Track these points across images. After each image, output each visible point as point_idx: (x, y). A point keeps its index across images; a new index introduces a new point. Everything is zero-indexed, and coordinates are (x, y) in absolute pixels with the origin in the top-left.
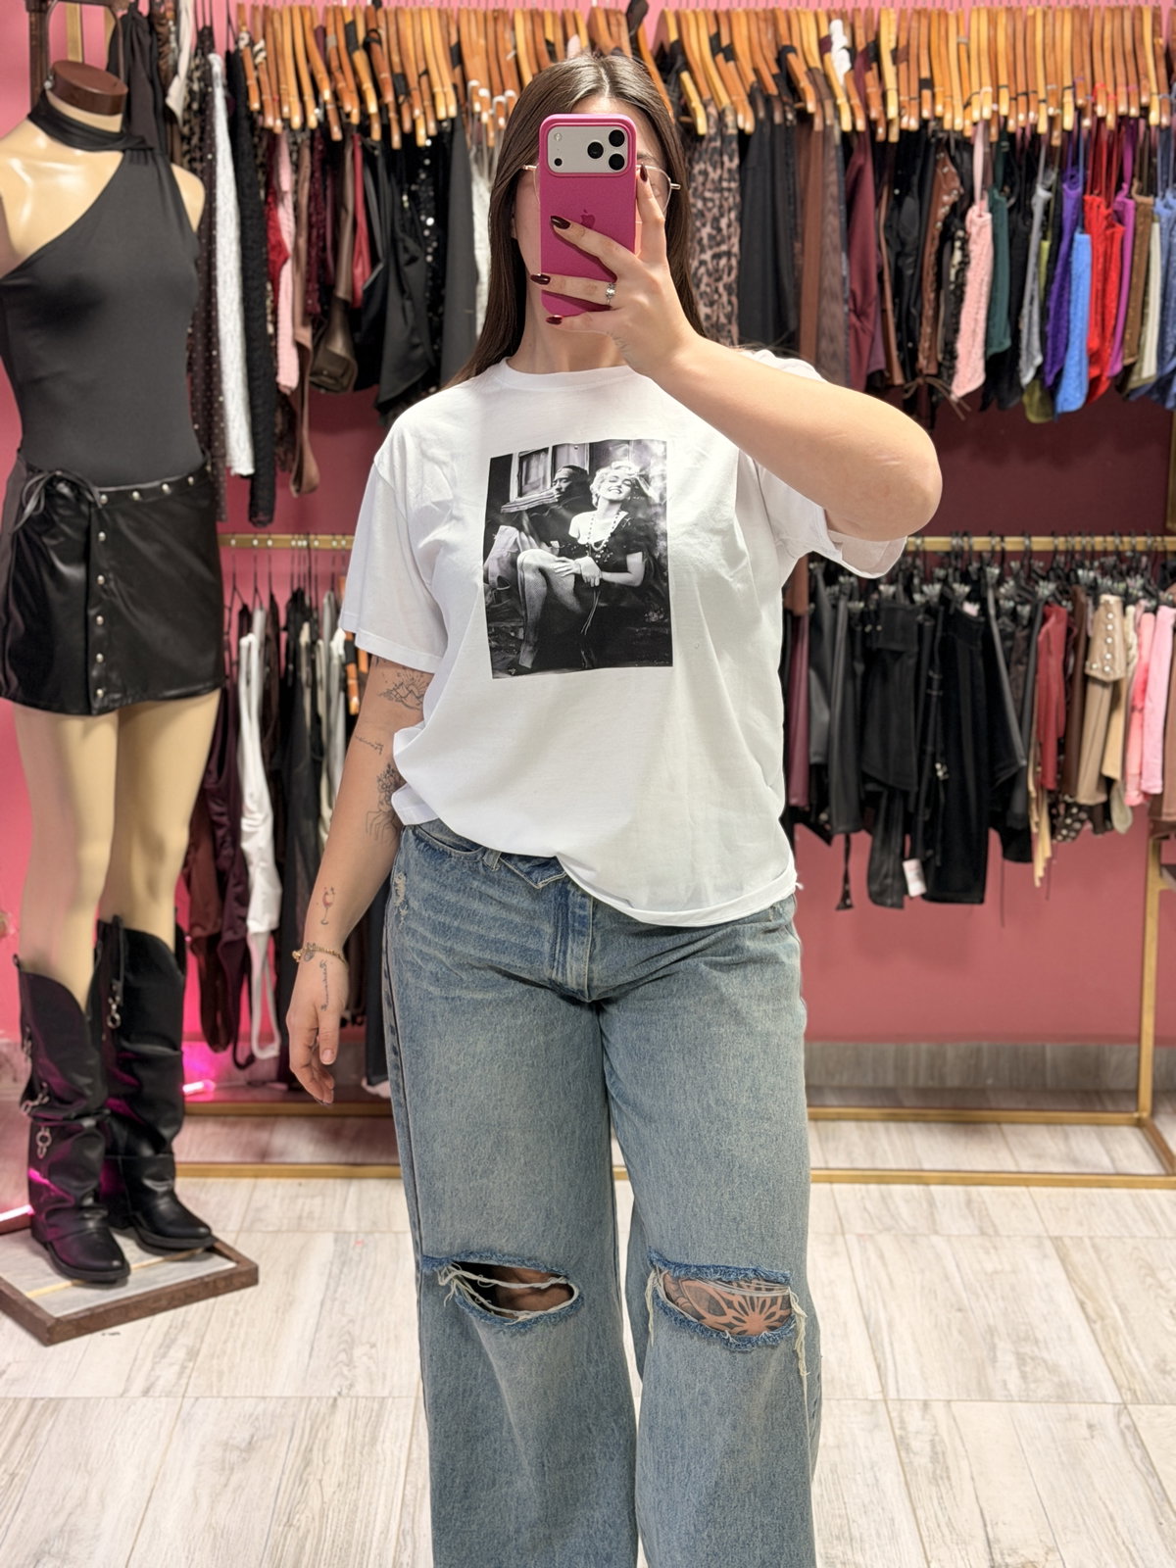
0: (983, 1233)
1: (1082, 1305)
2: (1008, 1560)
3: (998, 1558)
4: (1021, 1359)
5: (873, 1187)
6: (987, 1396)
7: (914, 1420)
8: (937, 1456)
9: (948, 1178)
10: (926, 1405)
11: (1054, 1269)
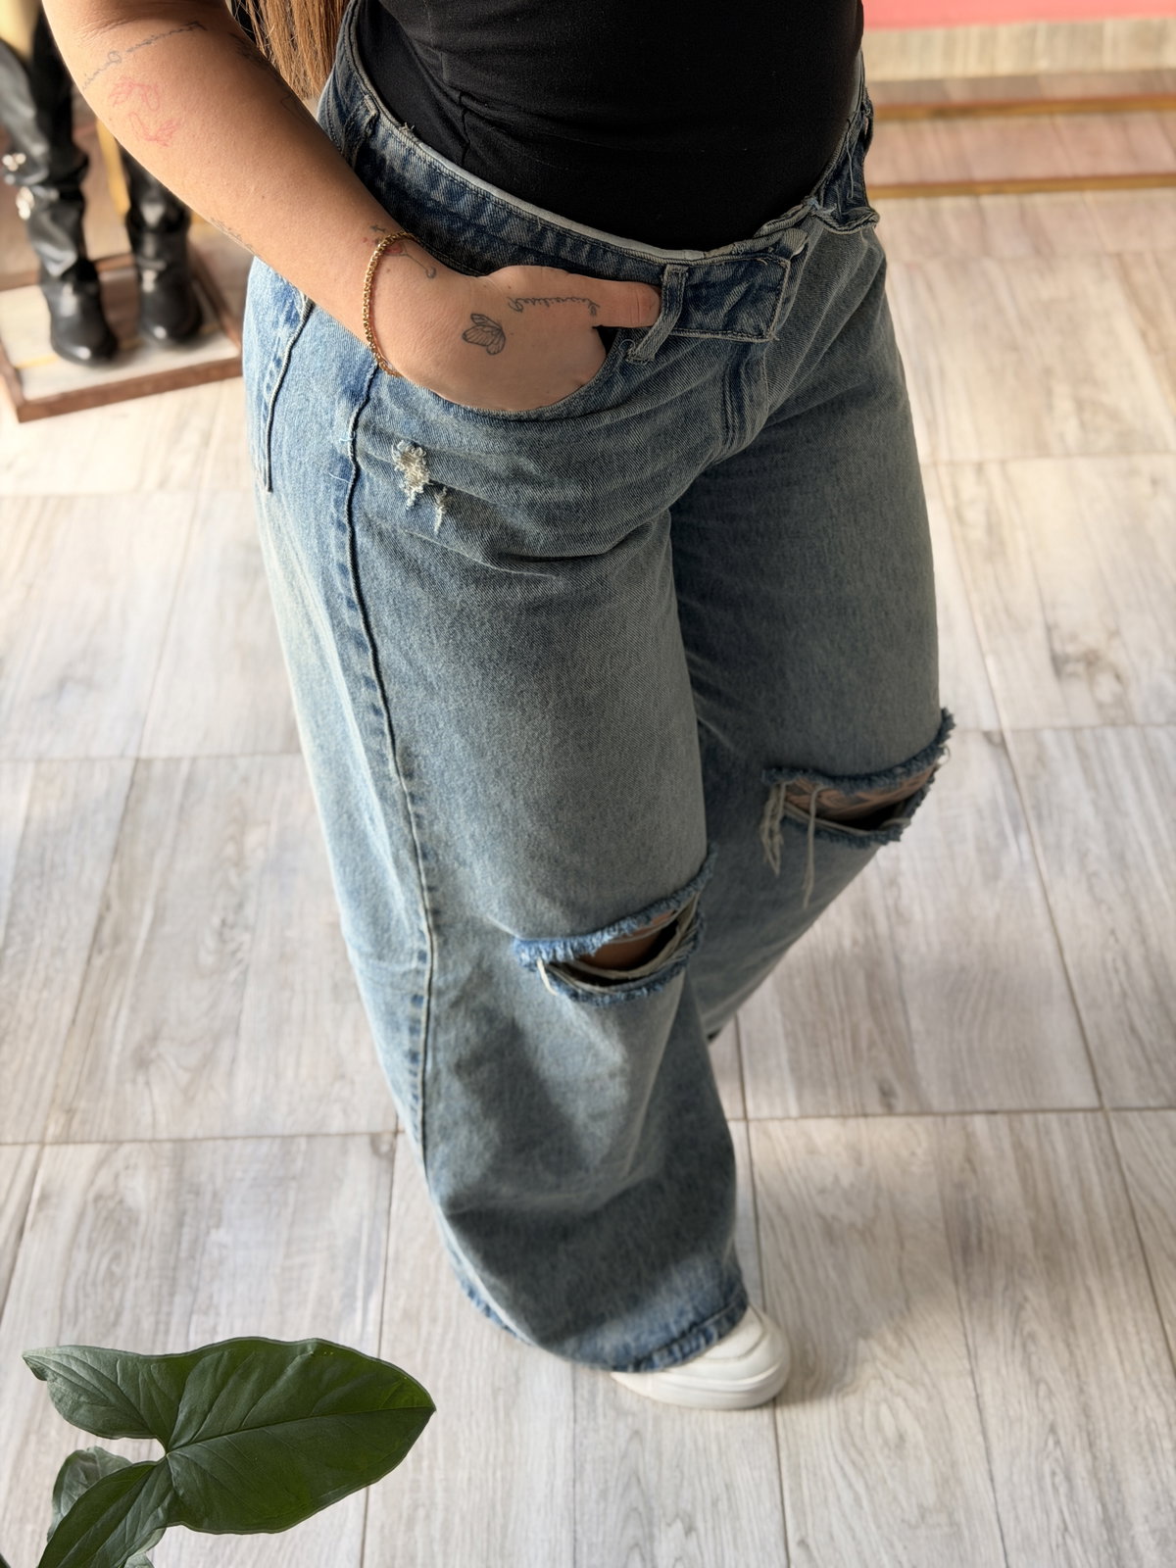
0: (1038, 252)
1: (1144, 336)
2: (1071, 649)
3: (1058, 647)
4: (1080, 405)
5: (921, 204)
6: (1043, 450)
7: (969, 486)
8: (992, 529)
9: (998, 187)
10: (980, 468)
11: (1113, 294)
